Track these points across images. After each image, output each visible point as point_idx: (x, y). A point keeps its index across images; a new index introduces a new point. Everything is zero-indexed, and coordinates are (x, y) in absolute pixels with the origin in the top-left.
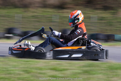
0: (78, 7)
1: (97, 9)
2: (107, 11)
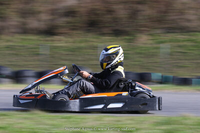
0: (75, 32)
1: (103, 34)
2: (119, 38)
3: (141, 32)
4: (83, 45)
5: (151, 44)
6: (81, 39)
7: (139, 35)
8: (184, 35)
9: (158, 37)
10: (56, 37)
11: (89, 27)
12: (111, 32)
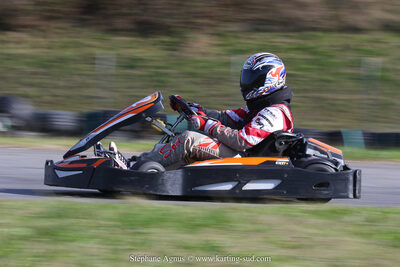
3: (197, 28)
4: (69, 53)
5: (218, 55)
6: (65, 39)
7: (192, 35)
8: (291, 37)
9: (233, 41)
10: (12, 35)
11: (84, 13)
12: (132, 27)
